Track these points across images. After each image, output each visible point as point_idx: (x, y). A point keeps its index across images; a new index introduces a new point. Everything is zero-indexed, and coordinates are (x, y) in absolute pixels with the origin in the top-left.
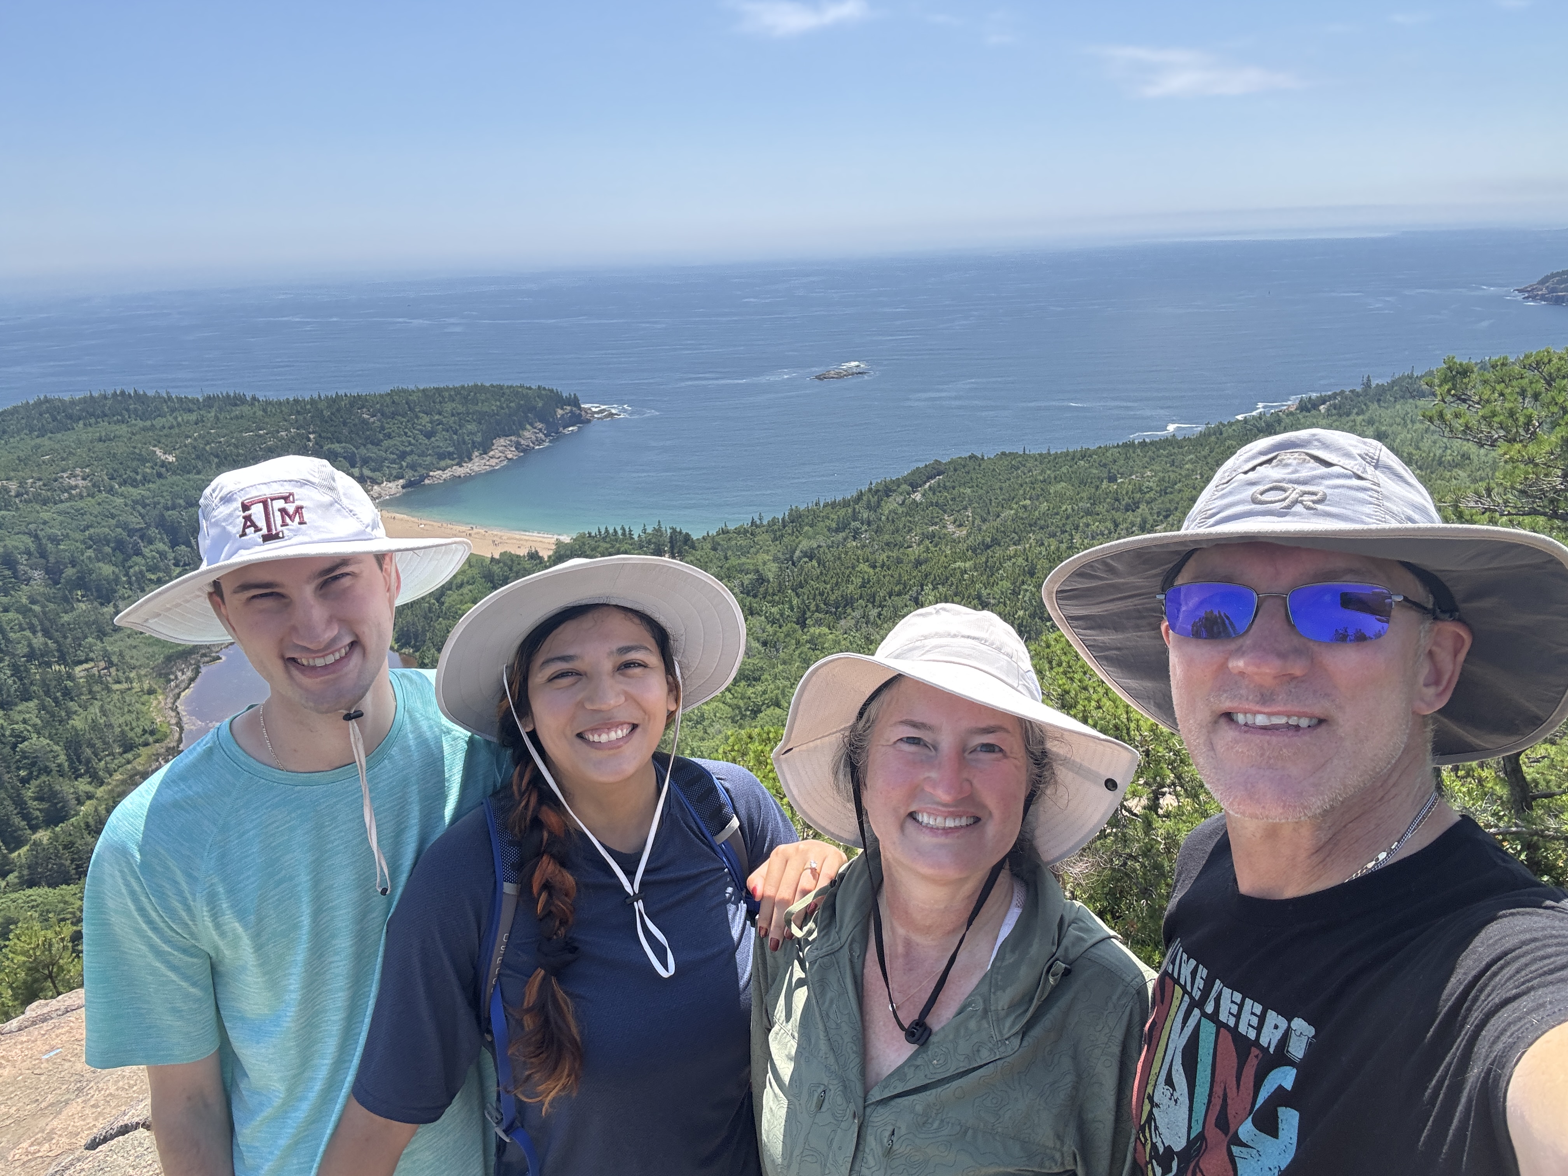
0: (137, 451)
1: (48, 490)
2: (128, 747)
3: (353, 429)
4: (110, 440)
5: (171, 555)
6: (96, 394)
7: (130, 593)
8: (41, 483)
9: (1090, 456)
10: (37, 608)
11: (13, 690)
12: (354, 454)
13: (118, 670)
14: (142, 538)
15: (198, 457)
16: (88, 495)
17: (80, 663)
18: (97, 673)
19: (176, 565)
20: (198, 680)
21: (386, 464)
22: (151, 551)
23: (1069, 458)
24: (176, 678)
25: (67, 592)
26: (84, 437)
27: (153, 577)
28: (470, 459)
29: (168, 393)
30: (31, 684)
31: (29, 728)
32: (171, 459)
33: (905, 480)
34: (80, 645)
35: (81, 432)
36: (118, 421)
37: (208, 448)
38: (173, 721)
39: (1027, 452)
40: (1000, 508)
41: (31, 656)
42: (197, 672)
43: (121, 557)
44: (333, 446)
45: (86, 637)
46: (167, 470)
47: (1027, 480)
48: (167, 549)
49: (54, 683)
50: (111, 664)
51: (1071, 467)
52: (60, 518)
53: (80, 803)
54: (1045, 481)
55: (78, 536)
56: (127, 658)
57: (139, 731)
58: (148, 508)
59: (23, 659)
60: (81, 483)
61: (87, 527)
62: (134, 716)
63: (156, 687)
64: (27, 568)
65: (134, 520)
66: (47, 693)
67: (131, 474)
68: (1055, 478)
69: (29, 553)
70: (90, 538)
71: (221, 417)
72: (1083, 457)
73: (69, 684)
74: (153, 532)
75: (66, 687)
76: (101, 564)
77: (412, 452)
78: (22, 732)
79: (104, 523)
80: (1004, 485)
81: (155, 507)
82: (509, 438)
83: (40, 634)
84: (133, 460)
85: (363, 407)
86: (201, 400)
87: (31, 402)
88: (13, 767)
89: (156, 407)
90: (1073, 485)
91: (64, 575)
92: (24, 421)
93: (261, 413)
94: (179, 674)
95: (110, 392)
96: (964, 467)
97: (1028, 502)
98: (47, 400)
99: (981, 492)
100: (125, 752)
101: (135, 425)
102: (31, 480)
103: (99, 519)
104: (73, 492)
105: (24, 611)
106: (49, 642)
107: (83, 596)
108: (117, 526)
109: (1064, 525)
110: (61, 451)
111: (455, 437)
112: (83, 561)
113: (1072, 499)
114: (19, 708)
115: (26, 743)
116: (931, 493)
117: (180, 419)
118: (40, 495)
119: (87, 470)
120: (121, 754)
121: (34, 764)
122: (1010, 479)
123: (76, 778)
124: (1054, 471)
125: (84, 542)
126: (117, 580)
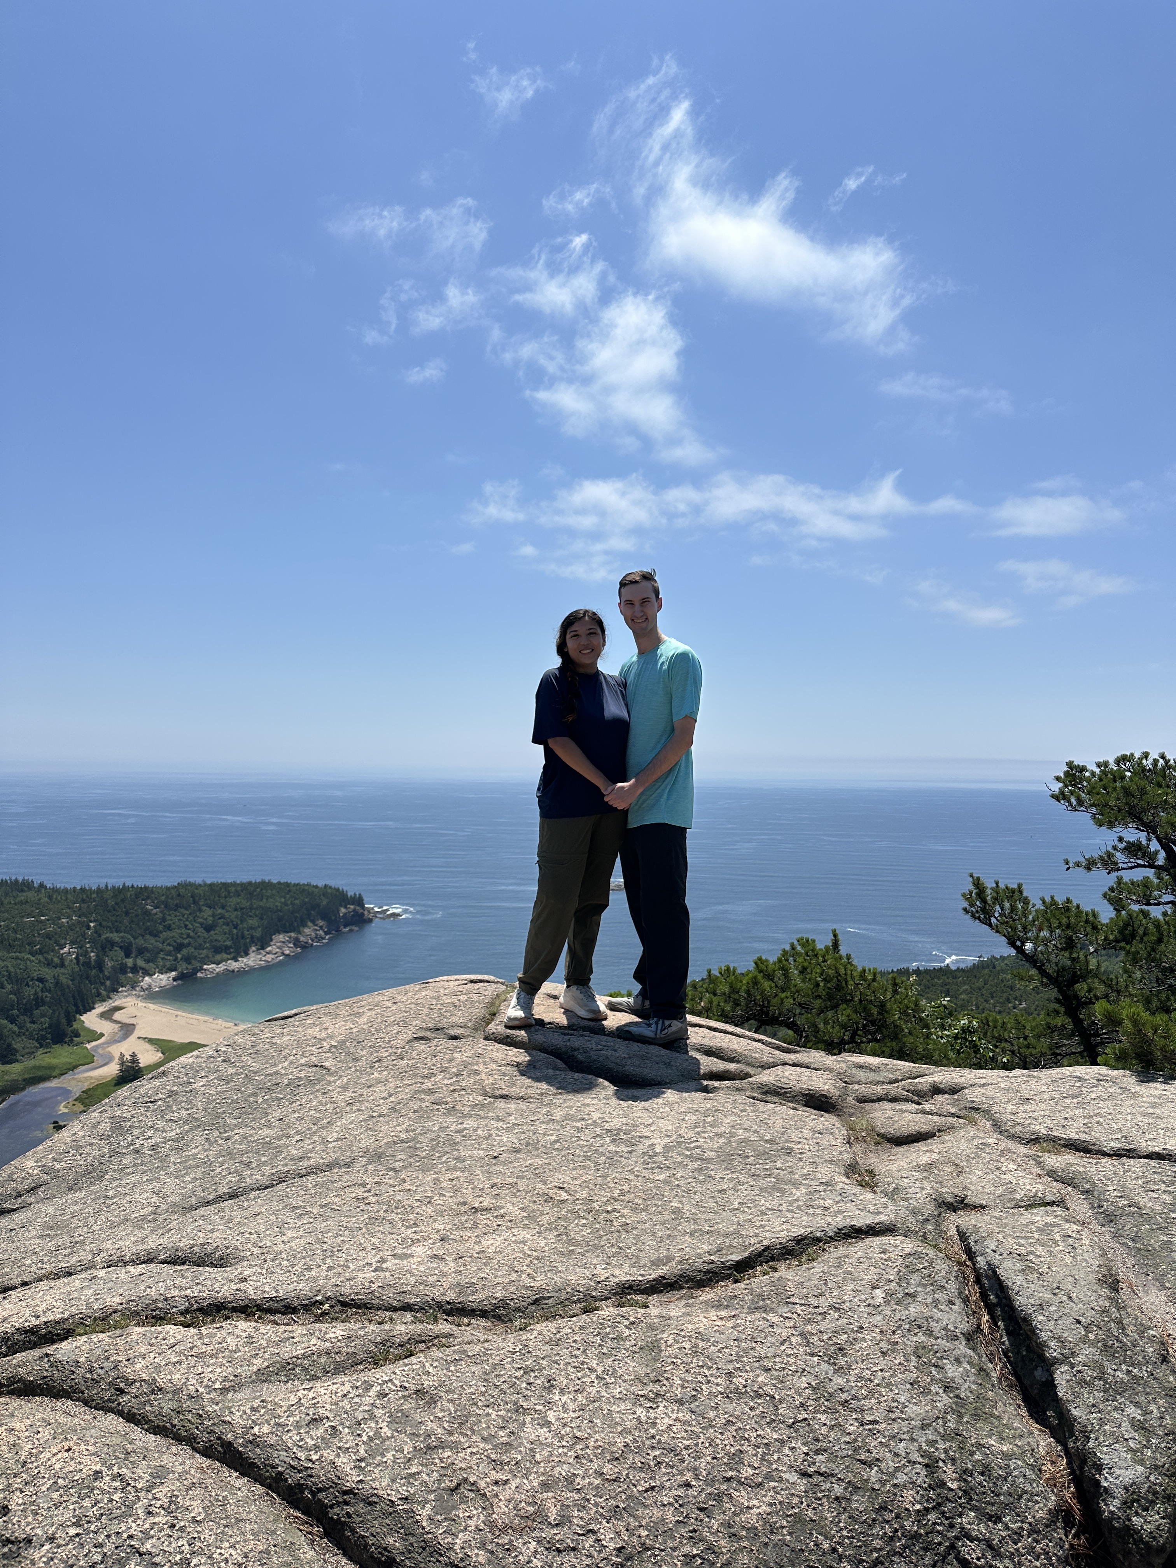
3: (135, 919)
12: (130, 944)
21: (161, 955)
28: (247, 954)
44: (111, 935)
77: (189, 944)
82: (289, 934)
85: (148, 898)
93: (46, 899)
111: (235, 931)
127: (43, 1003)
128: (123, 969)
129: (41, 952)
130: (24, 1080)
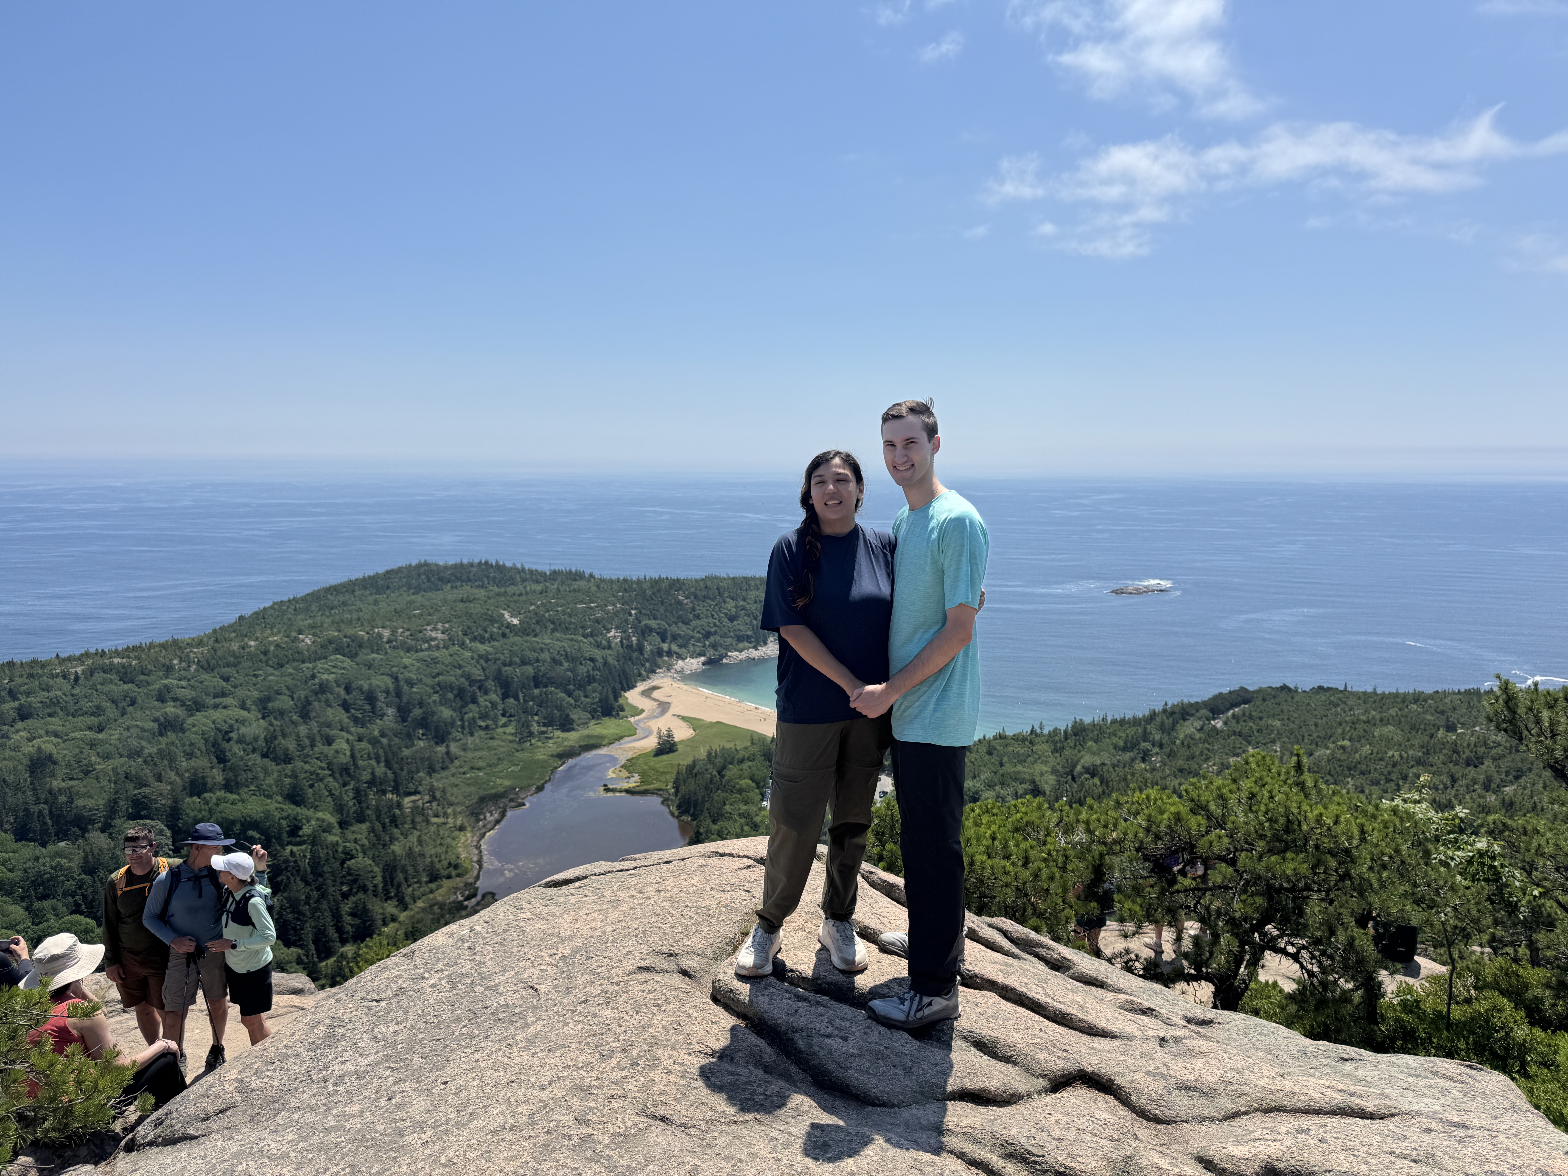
0: (490, 613)
1: (413, 640)
2: (434, 877)
3: (669, 608)
4: (470, 601)
5: (500, 707)
6: (465, 561)
7: (462, 736)
8: (409, 633)
9: (1425, 700)
10: (384, 741)
11: (352, 811)
12: (666, 630)
13: (438, 805)
14: (480, 688)
15: (538, 622)
16: (444, 647)
17: (410, 794)
18: (421, 805)
19: (503, 715)
20: (503, 823)
21: (692, 641)
22: (486, 700)
23: (1399, 700)
24: (485, 818)
25: (411, 730)
26: (450, 597)
27: (483, 724)
29: (522, 565)
30: (368, 808)
31: (358, 847)
32: (516, 621)
33: (1205, 704)
34: (412, 778)
35: (449, 593)
36: (479, 586)
37: (547, 615)
38: (475, 859)
39: (1349, 689)
40: (1313, 746)
41: (372, 783)
42: (503, 815)
43: (459, 702)
44: (650, 622)
45: (418, 772)
46: (511, 632)
47: (1348, 719)
48: (498, 700)
49: (385, 810)
50: (434, 798)
51: (1400, 710)
52: (418, 665)
53: (385, 924)
54: (1368, 722)
55: (429, 681)
56: (448, 795)
57: (445, 863)
58: (490, 662)
59: (365, 785)
60: (440, 636)
61: (438, 674)
62: (444, 849)
63: (467, 824)
64: (383, 705)
65: (477, 672)
66: (378, 818)
67: (482, 632)
68: (1381, 720)
69: (387, 692)
70: (439, 684)
71: (562, 589)
72: (1416, 701)
73: (397, 812)
74: (490, 684)
75: (394, 815)
76: (442, 708)
77: (716, 632)
78: (351, 850)
79: (452, 673)
80: (1320, 721)
81: (495, 663)
83: (382, 764)
84: (485, 620)
85: (680, 589)
86: (548, 573)
87: (414, 564)
88: (339, 881)
89: (511, 577)
90: (1402, 730)
91: (411, 715)
92: (405, 580)
93: (595, 588)
94: (488, 815)
95: (476, 561)
96: (1274, 697)
97: (1347, 743)
98: (426, 564)
99: (1292, 725)
100: (431, 881)
101: (492, 590)
102: (401, 630)
103: (448, 669)
104: (433, 643)
105: (374, 742)
106: (389, 772)
107: (423, 735)
108: (462, 676)
109: (1389, 773)
110: (429, 608)
112: (429, 704)
113: (1400, 745)
114: (353, 828)
115: (353, 861)
116: (1234, 721)
117: (528, 588)
118: (406, 643)
119: (447, 625)
120: (427, 883)
121: (355, 881)
122: (1327, 716)
123: (386, 900)
124: (1381, 712)
125: (433, 687)
126: (453, 724)
127: (595, 680)
128: (660, 653)
129: (592, 635)
130: (580, 746)
